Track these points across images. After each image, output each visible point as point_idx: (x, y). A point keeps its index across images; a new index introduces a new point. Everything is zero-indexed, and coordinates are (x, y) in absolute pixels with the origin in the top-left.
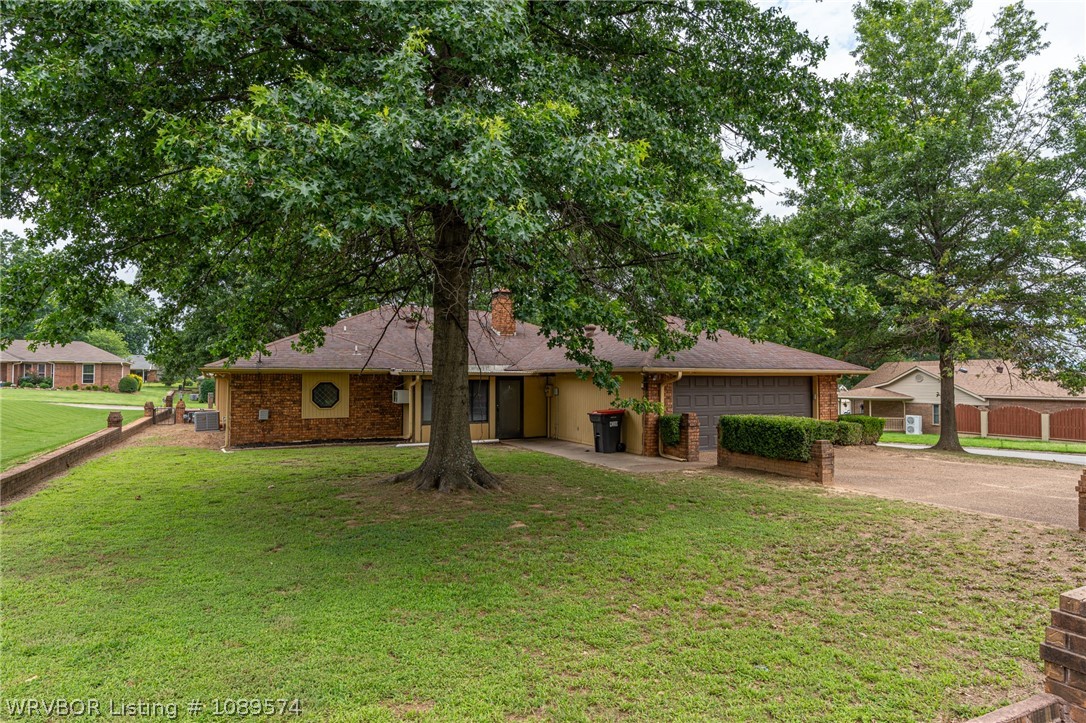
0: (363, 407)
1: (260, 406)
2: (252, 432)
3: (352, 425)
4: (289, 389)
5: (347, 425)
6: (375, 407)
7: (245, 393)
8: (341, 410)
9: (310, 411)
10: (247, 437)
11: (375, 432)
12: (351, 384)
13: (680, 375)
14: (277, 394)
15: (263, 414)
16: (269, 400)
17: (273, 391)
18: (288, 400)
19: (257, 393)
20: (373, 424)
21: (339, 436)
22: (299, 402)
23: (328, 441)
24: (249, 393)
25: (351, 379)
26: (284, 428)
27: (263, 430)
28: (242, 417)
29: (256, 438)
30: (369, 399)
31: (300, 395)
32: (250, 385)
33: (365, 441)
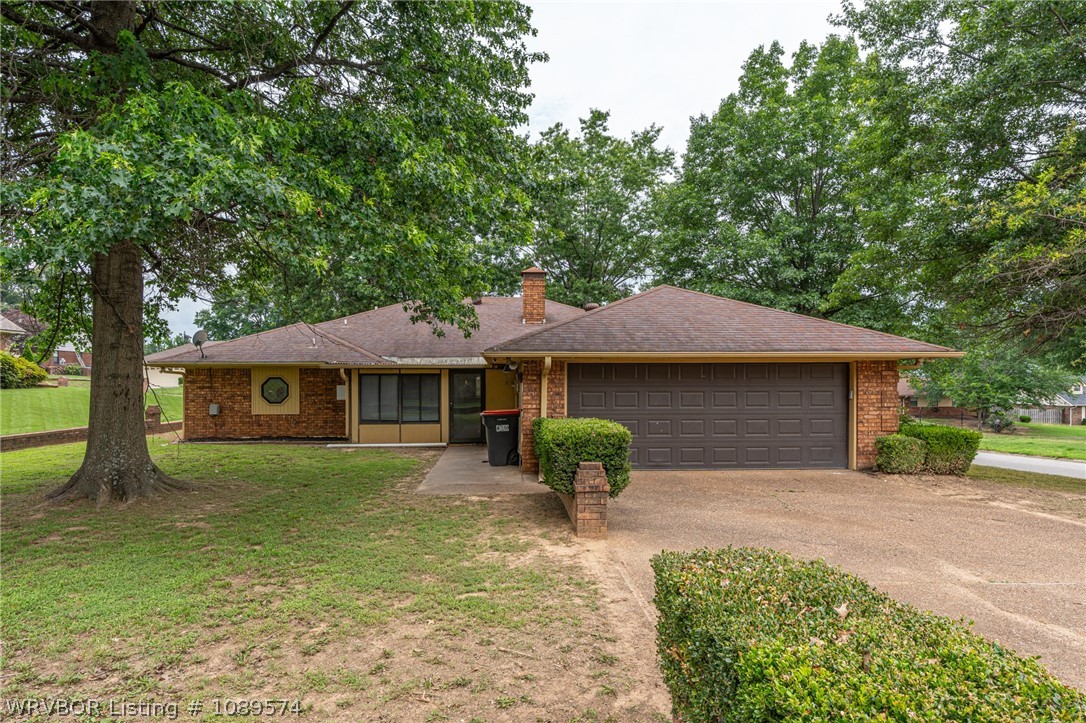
0: (315, 403)
1: (211, 401)
2: (205, 427)
3: (304, 422)
4: (239, 385)
5: (298, 423)
6: (328, 403)
7: (198, 388)
8: (291, 407)
9: (259, 407)
10: (201, 431)
11: (328, 430)
12: (301, 379)
13: (548, 361)
14: (228, 389)
15: (214, 409)
16: (220, 395)
17: (224, 386)
18: (239, 396)
19: (208, 388)
20: (326, 422)
21: (290, 433)
22: (248, 398)
23: (280, 438)
24: (202, 388)
25: (301, 374)
26: (235, 424)
27: (216, 425)
28: (195, 412)
29: (210, 433)
30: (321, 395)
31: (250, 390)
32: (202, 380)
33: (318, 439)
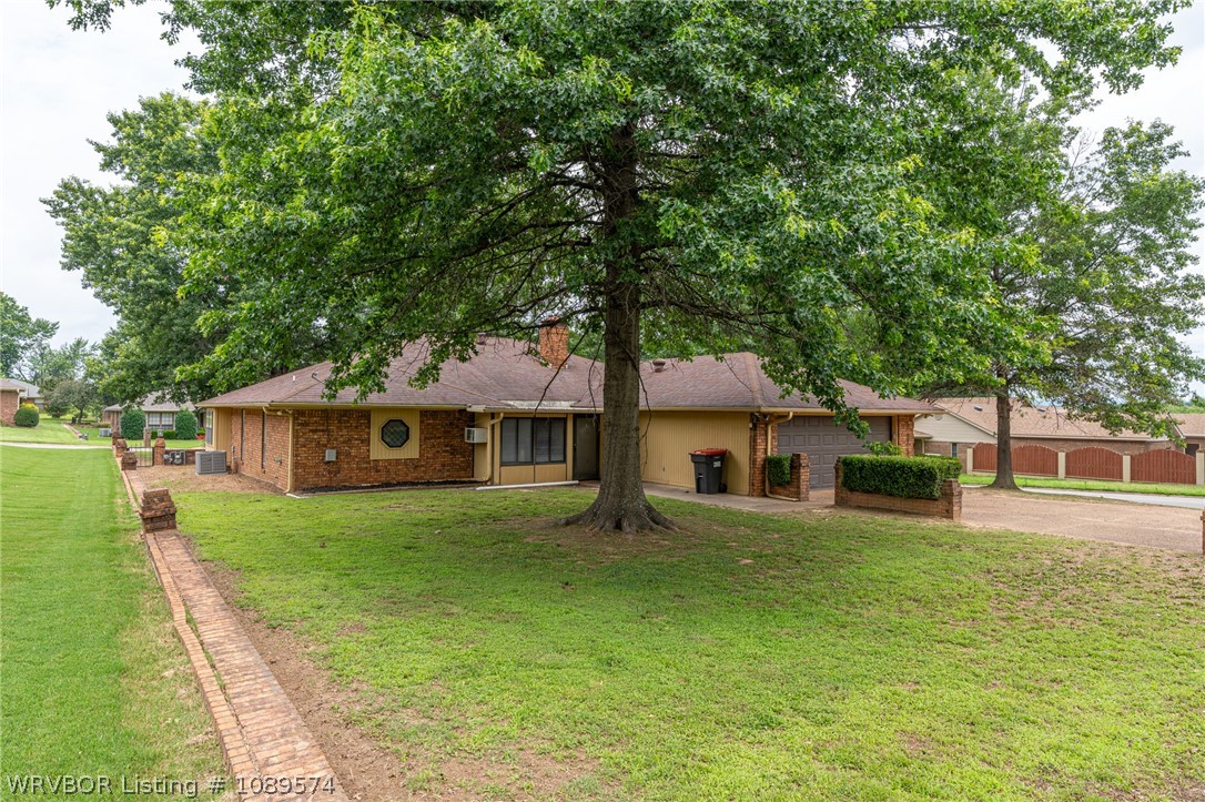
0: (434, 446)
1: (325, 446)
2: (317, 474)
3: (422, 466)
4: (357, 427)
5: (416, 467)
6: (447, 446)
7: (311, 431)
8: (411, 451)
9: (379, 451)
10: (312, 480)
11: (446, 474)
12: (422, 422)
13: (791, 414)
14: (344, 432)
15: (330, 455)
16: (336, 439)
17: (339, 429)
18: (356, 439)
19: (323, 431)
20: (443, 465)
21: (409, 479)
22: (366, 442)
23: (399, 484)
24: (315, 431)
25: (421, 416)
26: (352, 469)
27: (330, 472)
28: (307, 458)
29: (322, 482)
30: (439, 438)
31: (369, 434)
32: (316, 422)
33: (439, 483)
